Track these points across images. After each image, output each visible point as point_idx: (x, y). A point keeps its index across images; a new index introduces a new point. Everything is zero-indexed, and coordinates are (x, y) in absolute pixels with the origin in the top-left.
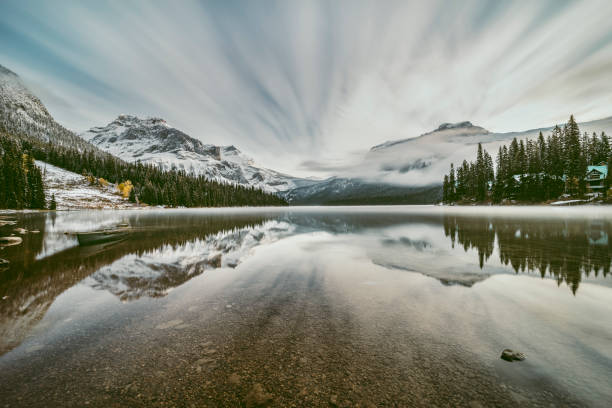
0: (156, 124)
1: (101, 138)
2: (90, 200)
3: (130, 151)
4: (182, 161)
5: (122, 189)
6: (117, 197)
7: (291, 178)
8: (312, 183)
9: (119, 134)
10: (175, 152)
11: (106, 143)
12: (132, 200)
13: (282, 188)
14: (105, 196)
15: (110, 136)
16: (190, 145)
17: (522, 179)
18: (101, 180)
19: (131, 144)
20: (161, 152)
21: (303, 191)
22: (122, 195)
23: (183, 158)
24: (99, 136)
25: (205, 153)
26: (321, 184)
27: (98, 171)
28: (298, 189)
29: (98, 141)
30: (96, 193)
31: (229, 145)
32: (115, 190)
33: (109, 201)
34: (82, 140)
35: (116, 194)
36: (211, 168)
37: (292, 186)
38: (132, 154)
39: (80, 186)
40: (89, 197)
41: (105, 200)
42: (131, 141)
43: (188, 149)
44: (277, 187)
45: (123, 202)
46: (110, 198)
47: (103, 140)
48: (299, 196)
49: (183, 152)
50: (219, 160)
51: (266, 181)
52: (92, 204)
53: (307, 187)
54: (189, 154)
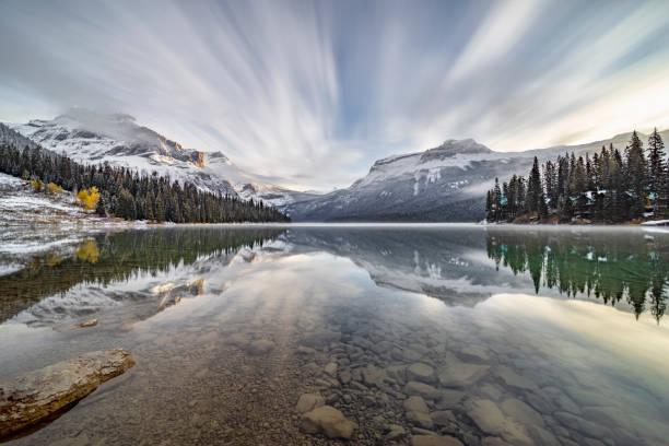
0: (122, 121)
1: (45, 134)
2: (37, 212)
3: (86, 152)
4: (155, 168)
5: (83, 198)
6: (77, 209)
7: (288, 191)
8: (311, 198)
9: (70, 131)
10: (147, 156)
11: (52, 141)
12: (100, 212)
13: (278, 202)
14: (58, 206)
15: (58, 132)
16: (166, 148)
17: (596, 196)
18: (52, 185)
19: (87, 144)
20: (128, 154)
21: (301, 206)
22: (83, 206)
23: (156, 163)
24: (42, 131)
25: (185, 159)
26: (322, 198)
27: (46, 174)
28: (297, 203)
29: (40, 138)
30: (46, 202)
31: (214, 151)
32: (72, 200)
33: (65, 213)
34: (19, 135)
35: (75, 204)
36: (192, 177)
37: (289, 200)
38: (88, 156)
39: (20, 193)
40: (36, 207)
41: (59, 212)
42: (87, 140)
43: (163, 153)
44: (273, 201)
45: (87, 215)
46: (66, 209)
47: (48, 137)
48: (298, 212)
49: (157, 157)
50: (203, 167)
51: (258, 194)
52: (41, 217)
53: (306, 202)
54: (165, 159)
